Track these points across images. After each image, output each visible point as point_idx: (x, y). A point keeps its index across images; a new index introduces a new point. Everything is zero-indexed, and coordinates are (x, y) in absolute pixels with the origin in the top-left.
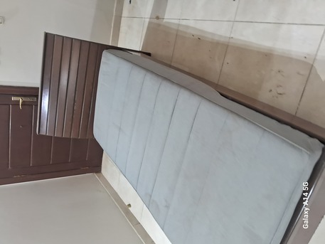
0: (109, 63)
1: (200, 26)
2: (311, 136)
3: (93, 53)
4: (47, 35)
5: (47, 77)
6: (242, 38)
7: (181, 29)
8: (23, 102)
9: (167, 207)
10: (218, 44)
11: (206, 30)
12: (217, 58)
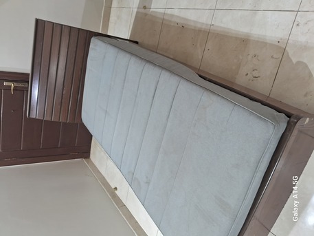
0: (97, 49)
1: (183, 14)
2: (279, 111)
3: (82, 40)
4: (37, 21)
5: (37, 61)
6: (222, 25)
7: (166, 17)
8: (15, 87)
9: (148, 183)
10: (200, 31)
11: (189, 18)
12: (198, 45)
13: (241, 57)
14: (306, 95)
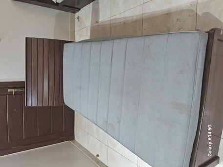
1: (123, 16)
6: (150, 11)
7: (112, 22)
10: (136, 21)
11: (127, 16)
12: (137, 30)
13: (168, 25)
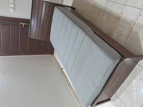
5: (33, 15)
8: (24, 25)
9: (71, 70)
12: (100, 16)
13: (116, 25)
14: (138, 47)
